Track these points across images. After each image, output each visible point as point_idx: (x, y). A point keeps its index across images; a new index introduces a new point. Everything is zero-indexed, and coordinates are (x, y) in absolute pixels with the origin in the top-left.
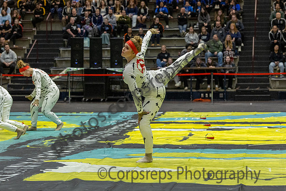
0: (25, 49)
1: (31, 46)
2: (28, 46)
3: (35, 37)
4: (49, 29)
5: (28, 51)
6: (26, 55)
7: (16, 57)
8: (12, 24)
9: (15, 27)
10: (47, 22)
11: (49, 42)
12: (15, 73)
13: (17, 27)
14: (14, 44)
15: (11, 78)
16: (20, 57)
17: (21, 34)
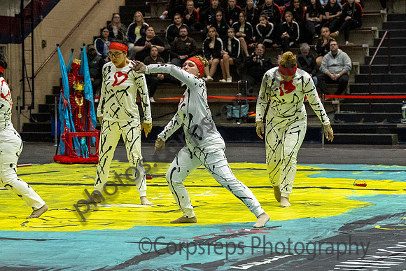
0: (366, 48)
2: (371, 43)
3: (385, 26)
5: (372, 52)
7: (350, 63)
8: (342, 2)
9: (347, 8)
12: (348, 92)
14: (346, 40)
15: (340, 102)
16: (358, 63)
17: (360, 20)
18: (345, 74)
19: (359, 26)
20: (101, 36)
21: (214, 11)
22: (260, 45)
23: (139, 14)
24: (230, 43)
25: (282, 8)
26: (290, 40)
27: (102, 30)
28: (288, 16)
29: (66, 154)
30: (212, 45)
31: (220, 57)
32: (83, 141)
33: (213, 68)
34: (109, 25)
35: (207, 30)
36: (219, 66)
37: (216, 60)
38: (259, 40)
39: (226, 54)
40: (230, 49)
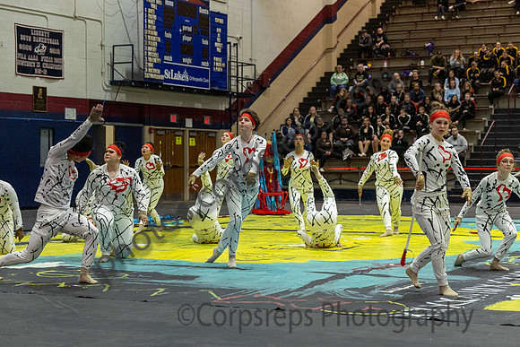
0: (478, 133)
1: (486, 129)
2: (483, 129)
3: (493, 117)
4: (512, 106)
5: (483, 136)
6: (480, 141)
7: (466, 144)
8: (461, 100)
9: (465, 104)
10: (508, 97)
11: (512, 123)
13: (468, 105)
14: (464, 127)
16: (472, 144)
17: (474, 113)
18: (463, 152)
19: (474, 117)
20: (286, 124)
21: (367, 106)
22: (401, 131)
23: (313, 108)
24: (379, 129)
25: (416, 104)
26: (423, 127)
27: (287, 120)
28: (421, 110)
29: (261, 208)
30: (366, 131)
31: (372, 139)
32: (273, 199)
33: (366, 147)
34: (292, 116)
35: (363, 120)
36: (370, 146)
37: (369, 141)
38: (400, 127)
39: (376, 138)
40: (379, 133)
